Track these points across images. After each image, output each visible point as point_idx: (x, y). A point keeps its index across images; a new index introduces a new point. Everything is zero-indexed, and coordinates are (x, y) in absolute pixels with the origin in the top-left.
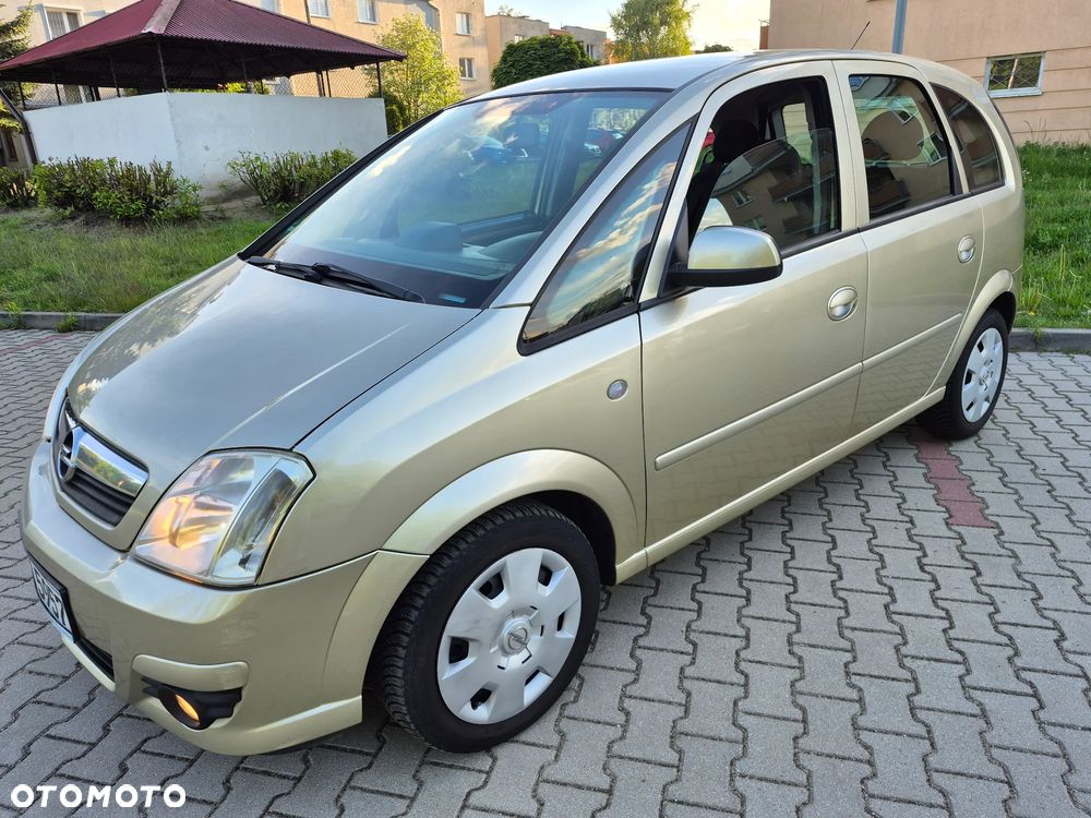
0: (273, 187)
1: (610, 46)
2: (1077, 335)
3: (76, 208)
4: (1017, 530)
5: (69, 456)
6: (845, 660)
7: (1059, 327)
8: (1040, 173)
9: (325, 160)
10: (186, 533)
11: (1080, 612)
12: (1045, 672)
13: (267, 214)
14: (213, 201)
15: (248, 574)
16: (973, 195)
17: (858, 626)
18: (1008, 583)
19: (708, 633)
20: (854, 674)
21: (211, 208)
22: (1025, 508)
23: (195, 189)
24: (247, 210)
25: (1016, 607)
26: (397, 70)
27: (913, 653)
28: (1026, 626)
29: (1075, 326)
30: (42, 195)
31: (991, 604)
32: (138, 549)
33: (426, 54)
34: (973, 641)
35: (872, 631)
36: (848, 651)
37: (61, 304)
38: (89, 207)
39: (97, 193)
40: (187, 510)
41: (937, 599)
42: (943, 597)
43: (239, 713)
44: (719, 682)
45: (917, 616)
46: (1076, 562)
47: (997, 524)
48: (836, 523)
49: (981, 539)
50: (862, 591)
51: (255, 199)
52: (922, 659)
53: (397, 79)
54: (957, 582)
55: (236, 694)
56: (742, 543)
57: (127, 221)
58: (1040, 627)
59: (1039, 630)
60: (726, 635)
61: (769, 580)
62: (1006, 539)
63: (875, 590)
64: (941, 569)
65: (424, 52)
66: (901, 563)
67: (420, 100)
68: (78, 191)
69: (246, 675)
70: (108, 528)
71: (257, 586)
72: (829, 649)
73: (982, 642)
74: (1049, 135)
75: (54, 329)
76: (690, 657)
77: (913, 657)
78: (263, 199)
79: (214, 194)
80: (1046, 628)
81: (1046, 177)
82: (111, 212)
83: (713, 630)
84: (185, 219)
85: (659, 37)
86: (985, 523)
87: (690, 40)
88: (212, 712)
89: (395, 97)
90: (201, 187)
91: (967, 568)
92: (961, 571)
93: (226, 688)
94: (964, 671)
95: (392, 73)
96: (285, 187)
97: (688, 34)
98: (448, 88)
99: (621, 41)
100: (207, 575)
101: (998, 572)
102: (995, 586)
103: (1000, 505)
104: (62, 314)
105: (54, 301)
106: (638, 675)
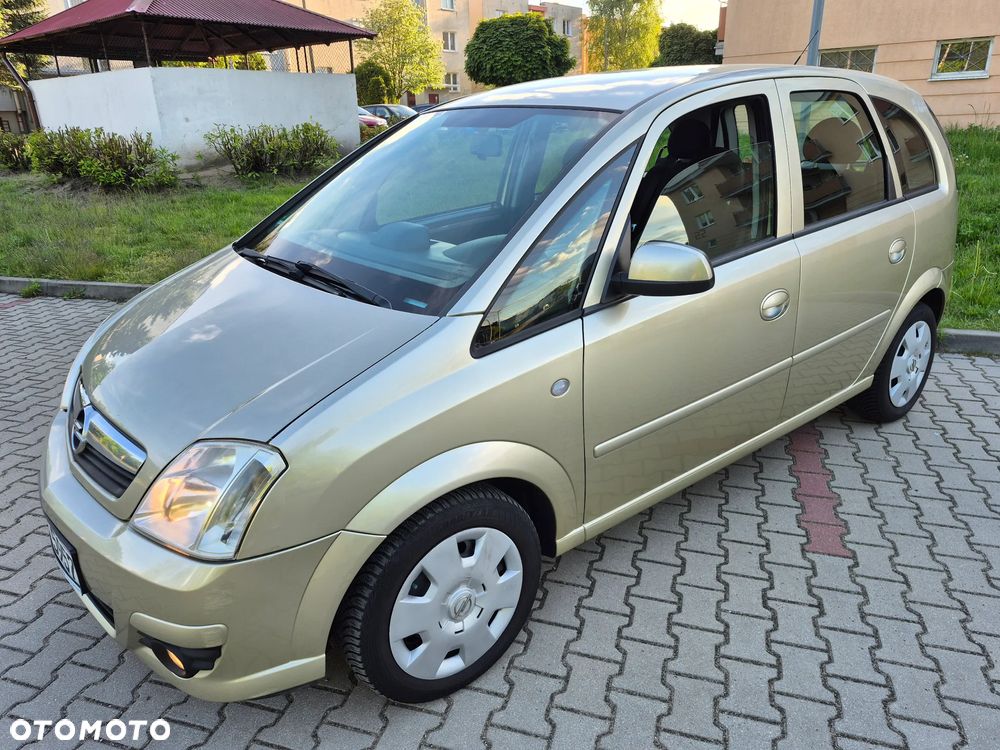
0: (245, 158)
1: (585, 22)
2: (980, 337)
3: (64, 175)
4: (874, 561)
5: (81, 431)
6: (659, 712)
7: (963, 328)
8: (979, 158)
9: (296, 134)
10: (176, 510)
11: (917, 667)
12: (864, 740)
13: (239, 182)
14: (189, 169)
15: (228, 550)
16: (906, 199)
17: (682, 671)
18: (849, 627)
19: (529, 671)
20: (665, 730)
21: (190, 176)
22: (887, 535)
23: (174, 158)
24: (222, 178)
25: (850, 656)
26: (383, 43)
27: (732, 708)
28: (857, 681)
29: (979, 328)
30: (35, 162)
31: (826, 651)
32: (136, 520)
33: (410, 28)
34: (797, 697)
35: (696, 677)
36: (664, 701)
37: (28, 270)
38: (77, 174)
39: (82, 162)
40: (178, 490)
41: (772, 641)
42: (779, 639)
43: (219, 667)
44: (524, 733)
45: (746, 661)
46: (926, 604)
47: (854, 553)
48: (691, 544)
49: (832, 570)
50: (697, 628)
51: (229, 168)
52: (739, 715)
53: (384, 51)
54: (796, 624)
55: (216, 651)
56: (591, 563)
57: (108, 188)
58: (871, 683)
59: (870, 686)
60: (546, 675)
61: (606, 608)
62: (860, 573)
63: (710, 627)
64: (784, 604)
65: (411, 26)
66: (746, 594)
67: (404, 71)
68: (65, 159)
69: (225, 635)
70: (112, 499)
71: (236, 561)
72: (645, 696)
73: (806, 698)
74: (992, 118)
75: (19, 294)
76: (502, 700)
77: (730, 713)
78: (237, 169)
79: (194, 162)
80: (877, 685)
81: (985, 162)
82: (94, 179)
83: (535, 667)
84: (162, 187)
85: (632, 13)
86: (843, 552)
87: (661, 16)
88: (196, 665)
89: (381, 68)
90: (178, 157)
91: (811, 605)
92: (805, 609)
93: (208, 646)
94: (779, 734)
95: (379, 46)
96: (257, 157)
97: (659, 10)
98: (430, 61)
99: (596, 17)
100: (193, 549)
101: (841, 611)
102: (835, 629)
103: (863, 530)
104: (27, 280)
105: (22, 267)
106: (444, 719)
